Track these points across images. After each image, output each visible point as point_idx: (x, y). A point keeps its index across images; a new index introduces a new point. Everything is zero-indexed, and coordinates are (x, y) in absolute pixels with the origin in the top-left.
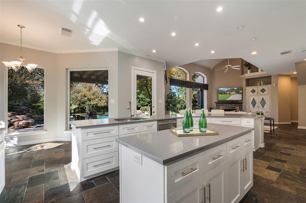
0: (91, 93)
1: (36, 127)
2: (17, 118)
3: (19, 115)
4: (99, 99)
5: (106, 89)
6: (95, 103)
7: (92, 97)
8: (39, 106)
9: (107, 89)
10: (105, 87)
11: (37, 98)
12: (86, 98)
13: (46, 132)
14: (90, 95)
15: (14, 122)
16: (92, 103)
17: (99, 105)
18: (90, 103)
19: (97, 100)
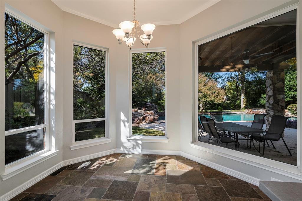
0: (207, 89)
1: (160, 123)
2: (148, 113)
3: (149, 111)
4: (215, 94)
5: (219, 84)
6: (211, 99)
7: (208, 93)
8: (162, 103)
9: (221, 83)
10: (219, 82)
11: (161, 97)
12: (202, 94)
13: (168, 140)
14: (206, 90)
15: (146, 116)
16: (208, 100)
17: (216, 102)
18: (206, 100)
19: (213, 96)
